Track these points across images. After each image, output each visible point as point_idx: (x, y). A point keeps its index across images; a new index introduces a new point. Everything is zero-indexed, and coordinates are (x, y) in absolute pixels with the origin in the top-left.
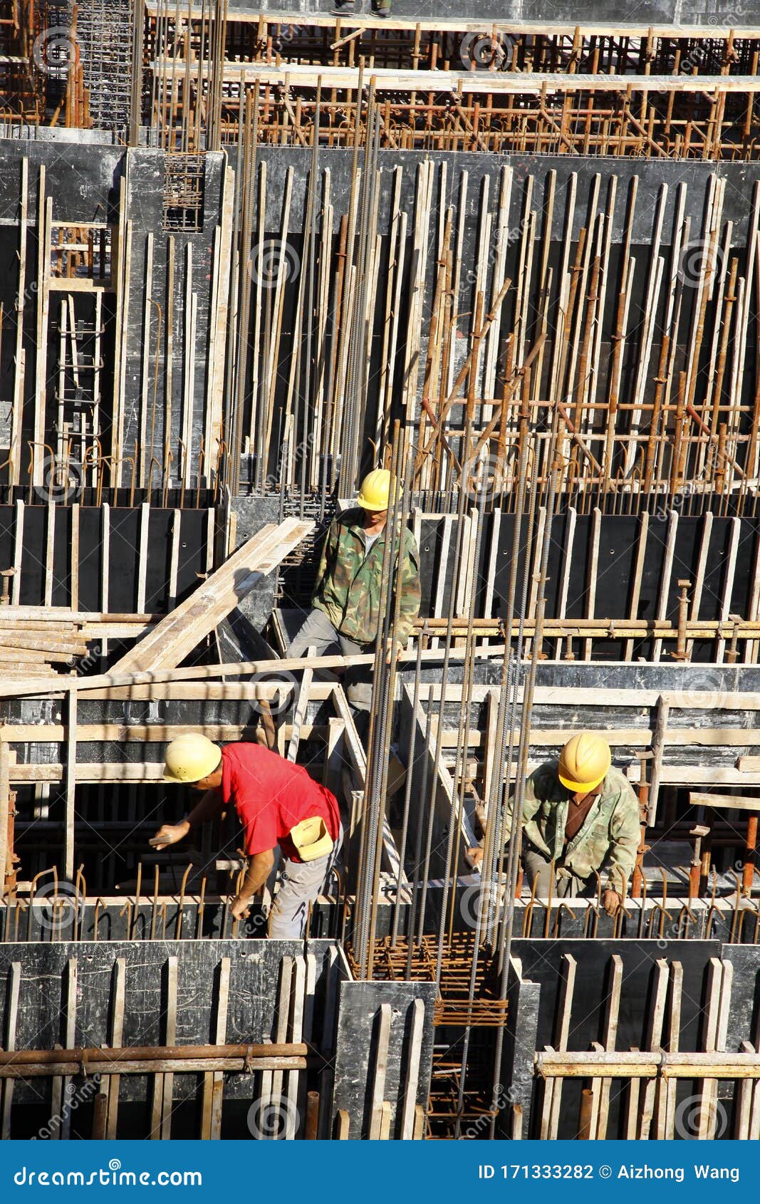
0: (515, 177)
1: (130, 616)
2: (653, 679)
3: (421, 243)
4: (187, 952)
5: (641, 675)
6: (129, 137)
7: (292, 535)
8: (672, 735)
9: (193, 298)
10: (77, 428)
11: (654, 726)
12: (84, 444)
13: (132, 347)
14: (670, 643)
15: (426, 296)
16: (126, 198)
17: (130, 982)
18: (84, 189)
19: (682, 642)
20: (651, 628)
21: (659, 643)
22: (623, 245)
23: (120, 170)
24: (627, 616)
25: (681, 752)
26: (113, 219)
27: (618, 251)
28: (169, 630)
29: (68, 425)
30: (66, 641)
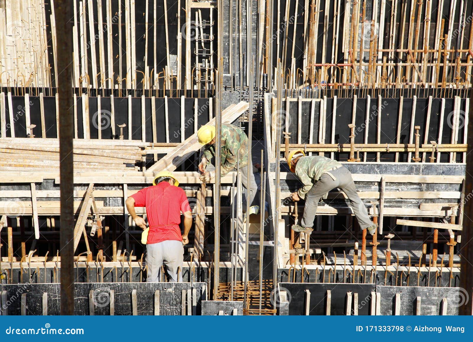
4: (140, 288)
5: (377, 168)
7: (242, 108)
8: (387, 194)
9: (249, 9)
10: (204, 66)
11: (380, 190)
12: (207, 72)
13: (225, 31)
14: (414, 154)
17: (117, 300)
19: (417, 153)
20: (406, 147)
21: (410, 155)
24: (396, 143)
25: (394, 202)
28: (180, 150)
29: (200, 64)
30: (134, 154)
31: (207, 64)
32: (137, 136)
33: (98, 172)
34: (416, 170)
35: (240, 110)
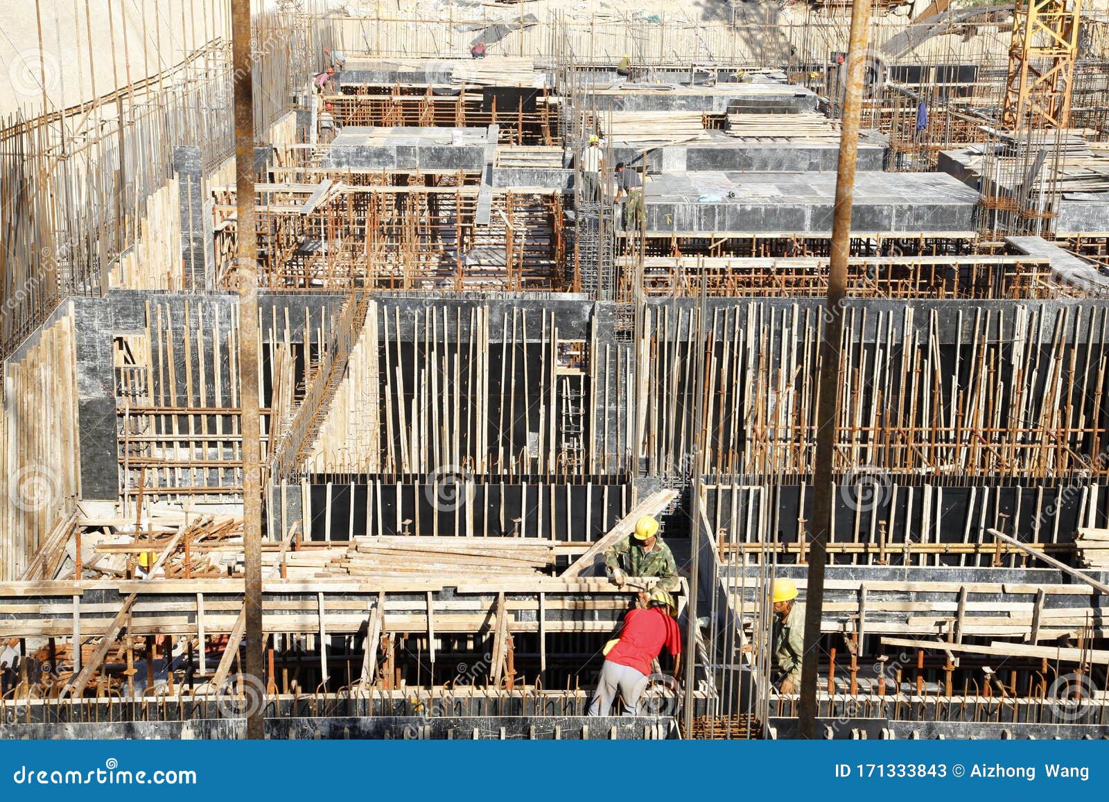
0: (800, 309)
1: (582, 543)
2: (860, 575)
3: (751, 344)
5: (852, 572)
6: (597, 296)
7: (667, 498)
8: (870, 606)
9: (630, 377)
10: (571, 445)
11: (860, 601)
12: (575, 453)
13: (599, 403)
14: (877, 555)
15: (754, 372)
16: (595, 327)
18: (574, 323)
19: (883, 555)
20: (866, 547)
21: (871, 556)
22: (860, 344)
23: (592, 313)
24: (853, 541)
25: (875, 614)
26: (589, 337)
27: (857, 347)
29: (567, 444)
30: (544, 556)
31: (576, 444)
32: (532, 532)
33: (502, 579)
34: (900, 574)
35: (664, 501)
